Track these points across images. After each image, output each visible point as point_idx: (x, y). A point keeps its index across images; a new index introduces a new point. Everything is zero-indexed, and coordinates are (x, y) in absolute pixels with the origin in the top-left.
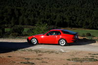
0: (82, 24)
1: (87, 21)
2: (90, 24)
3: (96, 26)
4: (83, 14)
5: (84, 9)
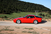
0: (2, 11)
1: (5, 10)
2: (6, 12)
3: (9, 13)
4: (2, 6)
5: (3, 3)
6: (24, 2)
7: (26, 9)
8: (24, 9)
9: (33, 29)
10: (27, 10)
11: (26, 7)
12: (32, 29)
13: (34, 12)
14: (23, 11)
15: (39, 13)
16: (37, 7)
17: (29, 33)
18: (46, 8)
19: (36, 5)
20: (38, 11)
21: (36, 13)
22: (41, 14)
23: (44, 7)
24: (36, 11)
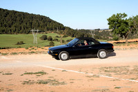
6: (4, 10)
7: (10, 27)
8: (5, 26)
9: (45, 73)
10: (13, 28)
11: (10, 22)
12: (43, 73)
13: (29, 32)
14: (3, 31)
15: (41, 35)
16: (34, 22)
17: (42, 84)
18: (55, 22)
19: (33, 16)
20: (38, 30)
21: (33, 34)
22: (46, 36)
23: (51, 21)
24: (32, 30)
